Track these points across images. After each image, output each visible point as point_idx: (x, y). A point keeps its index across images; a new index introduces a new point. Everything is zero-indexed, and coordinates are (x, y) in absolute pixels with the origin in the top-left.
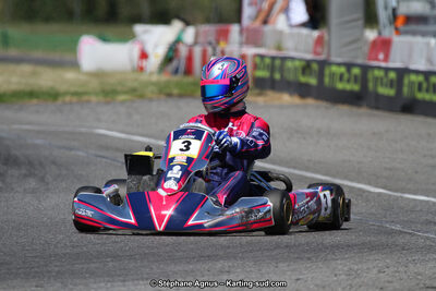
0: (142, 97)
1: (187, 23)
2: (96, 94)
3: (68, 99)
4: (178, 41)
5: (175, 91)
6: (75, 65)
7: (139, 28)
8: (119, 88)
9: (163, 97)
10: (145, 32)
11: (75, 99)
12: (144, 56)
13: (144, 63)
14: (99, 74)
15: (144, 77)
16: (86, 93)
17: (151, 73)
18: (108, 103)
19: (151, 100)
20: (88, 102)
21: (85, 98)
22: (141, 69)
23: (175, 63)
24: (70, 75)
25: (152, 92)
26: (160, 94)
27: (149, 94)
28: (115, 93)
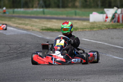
0: (101, 29)
2: (88, 28)
3: (80, 30)
5: (111, 27)
8: (96, 27)
9: (107, 29)
11: (82, 30)
12: (107, 17)
13: (107, 19)
16: (85, 28)
18: (91, 31)
19: (104, 30)
20: (85, 31)
21: (85, 30)
22: (106, 21)
23: (115, 19)
24: (85, 23)
25: (104, 28)
26: (106, 28)
27: (103, 28)
28: (94, 28)
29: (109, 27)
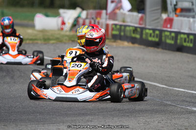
0: (61, 41)
1: (83, 9)
2: (40, 40)
3: (28, 42)
4: (79, 17)
6: (33, 26)
7: (61, 11)
8: (51, 38)
9: (71, 42)
10: (64, 13)
11: (31, 42)
12: (63, 23)
13: (64, 26)
14: (43, 31)
15: (63, 33)
16: (35, 39)
17: (66, 31)
18: (45, 44)
19: (65, 43)
20: (37, 43)
21: (36, 41)
22: (62, 29)
23: (77, 27)
24: (30, 31)
25: (66, 40)
26: (69, 40)
27: (64, 41)
28: (49, 39)
29: (73, 39)
